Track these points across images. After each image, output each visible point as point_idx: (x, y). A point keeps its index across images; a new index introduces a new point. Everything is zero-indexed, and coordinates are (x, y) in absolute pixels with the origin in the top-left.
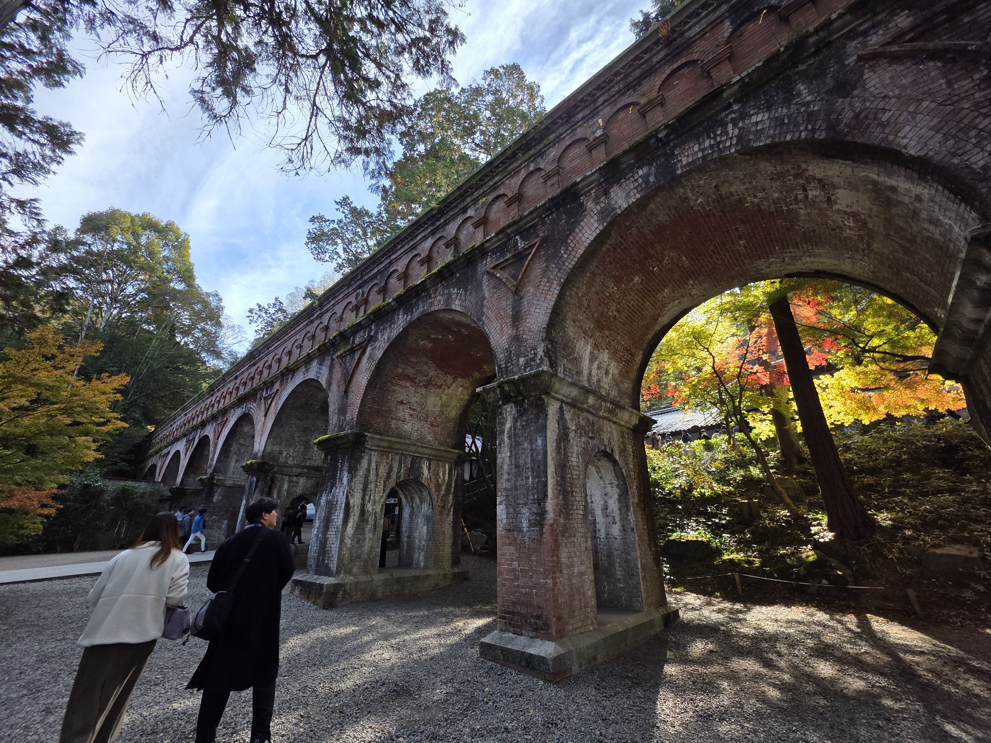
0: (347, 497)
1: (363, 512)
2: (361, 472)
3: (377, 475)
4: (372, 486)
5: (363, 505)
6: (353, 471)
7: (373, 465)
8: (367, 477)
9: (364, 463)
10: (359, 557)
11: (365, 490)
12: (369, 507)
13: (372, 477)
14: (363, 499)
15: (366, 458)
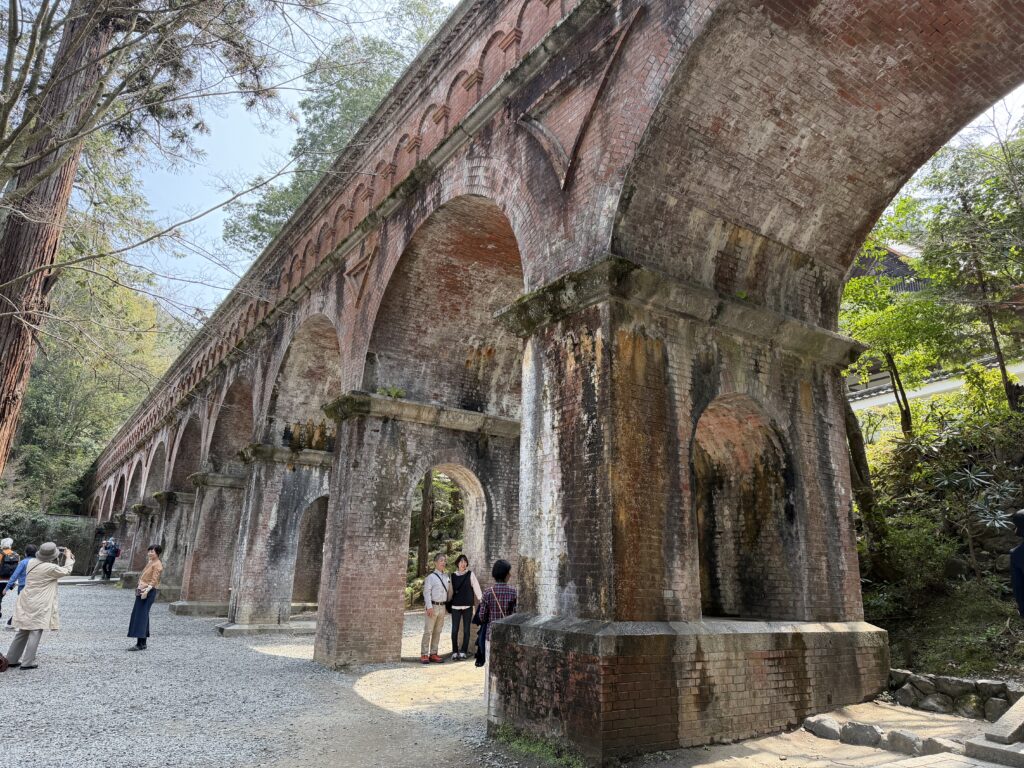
0: (163, 536)
1: (176, 546)
2: (175, 518)
3: (188, 520)
4: (184, 528)
5: (176, 541)
6: (168, 517)
7: (185, 514)
8: (179, 522)
9: (177, 512)
10: (173, 574)
11: (178, 530)
12: (181, 542)
13: (184, 522)
14: (176, 537)
15: (179, 509)
